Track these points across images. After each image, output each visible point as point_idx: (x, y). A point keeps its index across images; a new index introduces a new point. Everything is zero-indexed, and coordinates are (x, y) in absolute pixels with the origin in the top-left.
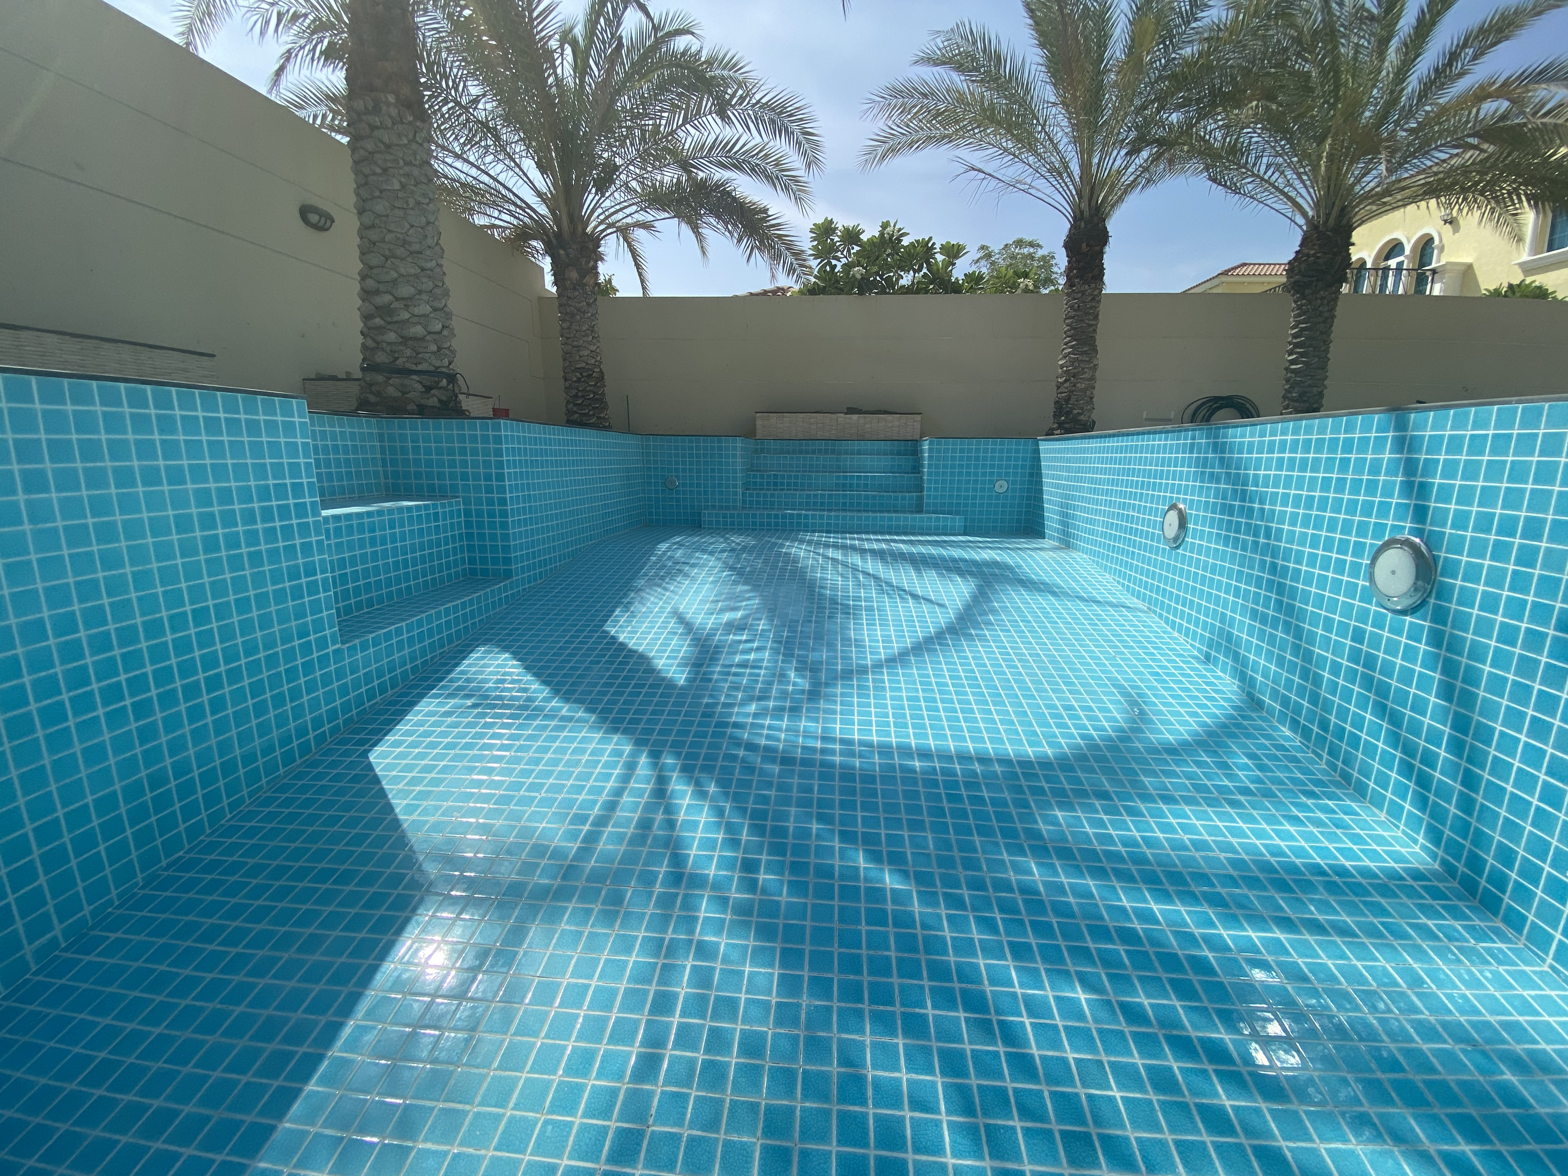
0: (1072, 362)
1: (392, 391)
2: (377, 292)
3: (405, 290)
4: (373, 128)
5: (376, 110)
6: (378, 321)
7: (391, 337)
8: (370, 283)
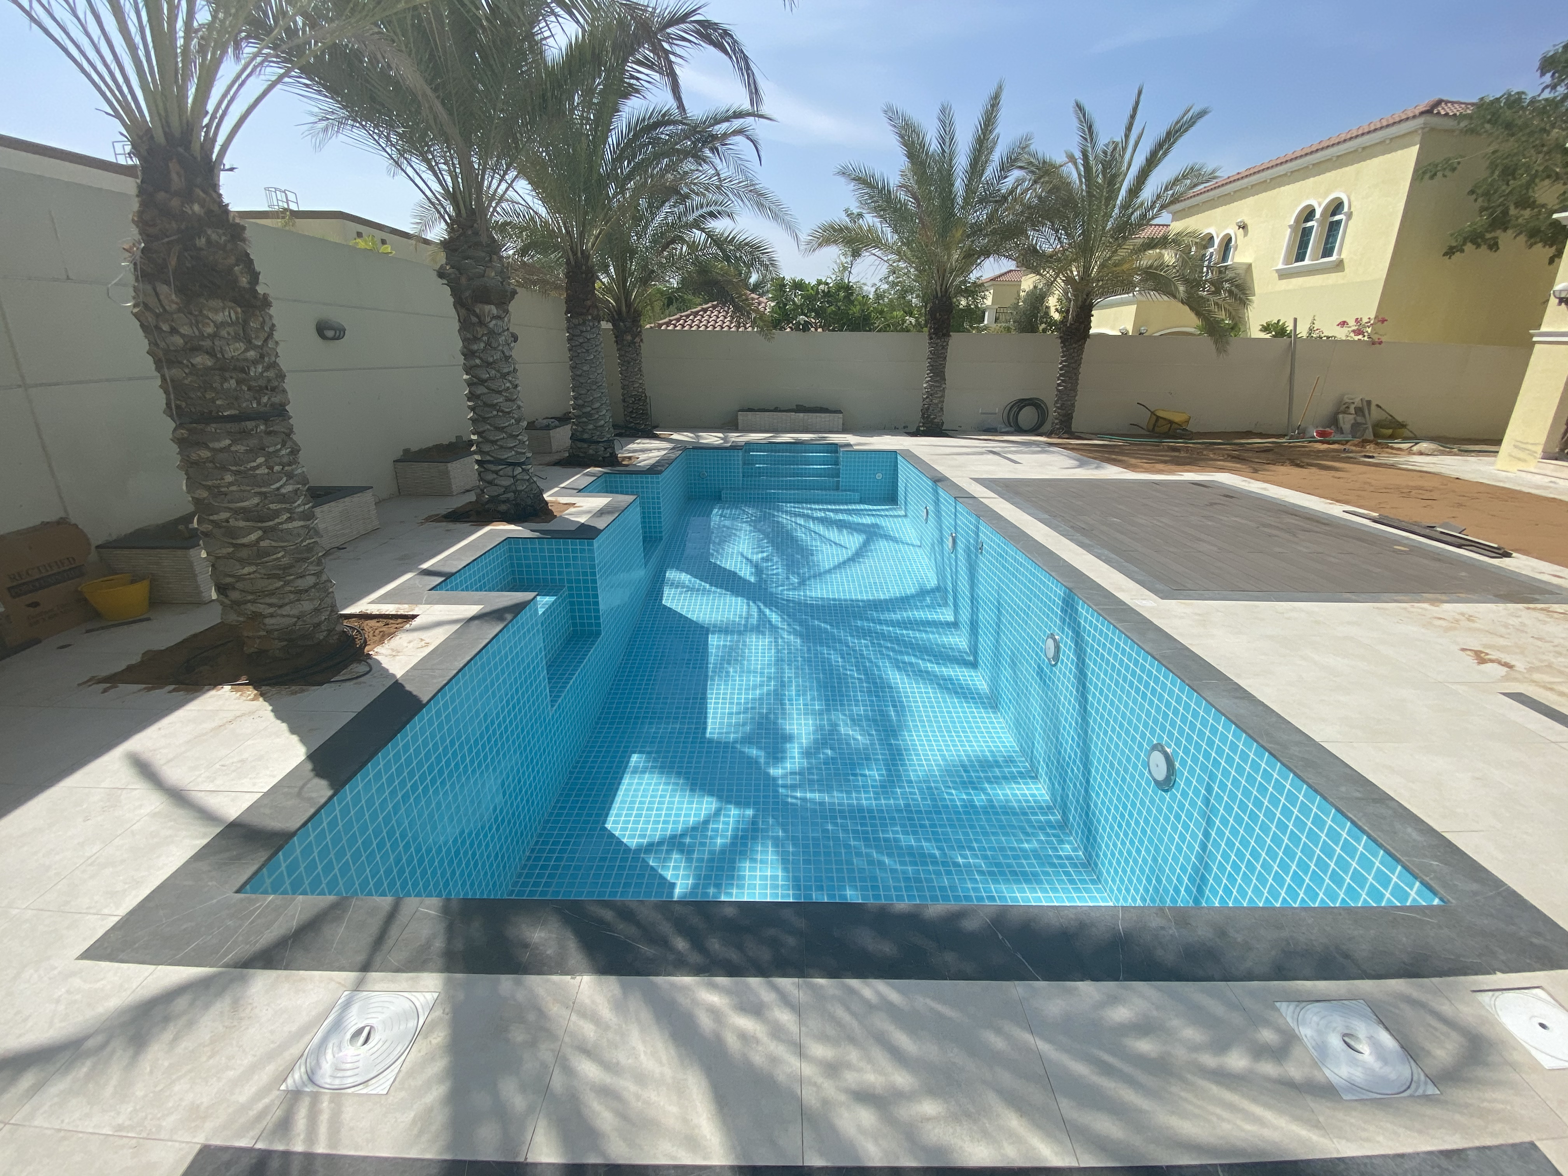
0: (931, 386)
1: (591, 452)
2: (583, 406)
3: (597, 405)
4: (582, 332)
5: (584, 323)
6: (585, 420)
7: (591, 427)
8: (580, 402)
